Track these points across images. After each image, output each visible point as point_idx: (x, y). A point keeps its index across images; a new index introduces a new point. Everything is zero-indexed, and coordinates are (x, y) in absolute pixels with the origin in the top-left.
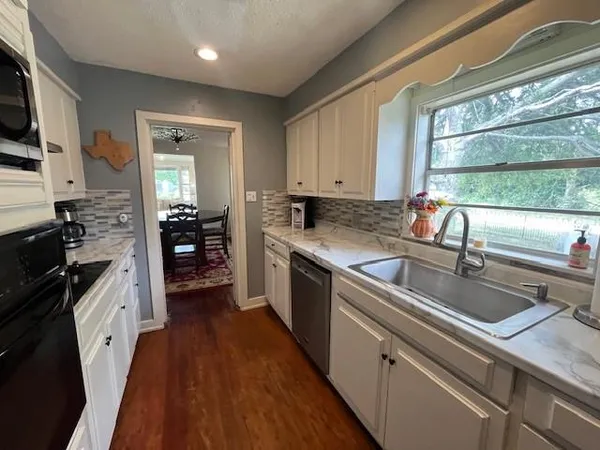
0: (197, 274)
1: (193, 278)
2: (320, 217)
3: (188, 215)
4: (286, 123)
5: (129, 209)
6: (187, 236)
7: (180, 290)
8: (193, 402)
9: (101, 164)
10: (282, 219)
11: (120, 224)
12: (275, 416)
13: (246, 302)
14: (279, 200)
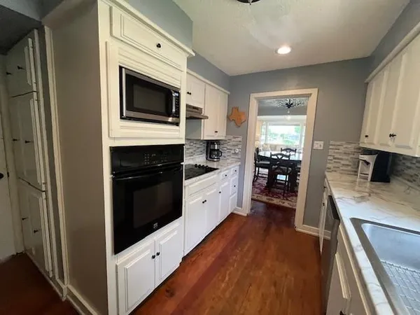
0: (283, 195)
1: (279, 197)
2: (398, 174)
3: (283, 155)
4: (367, 80)
5: (240, 146)
6: (281, 169)
7: (267, 201)
8: (234, 257)
9: (233, 123)
10: (349, 168)
11: (235, 154)
12: (268, 302)
13: (300, 226)
14: (348, 151)
